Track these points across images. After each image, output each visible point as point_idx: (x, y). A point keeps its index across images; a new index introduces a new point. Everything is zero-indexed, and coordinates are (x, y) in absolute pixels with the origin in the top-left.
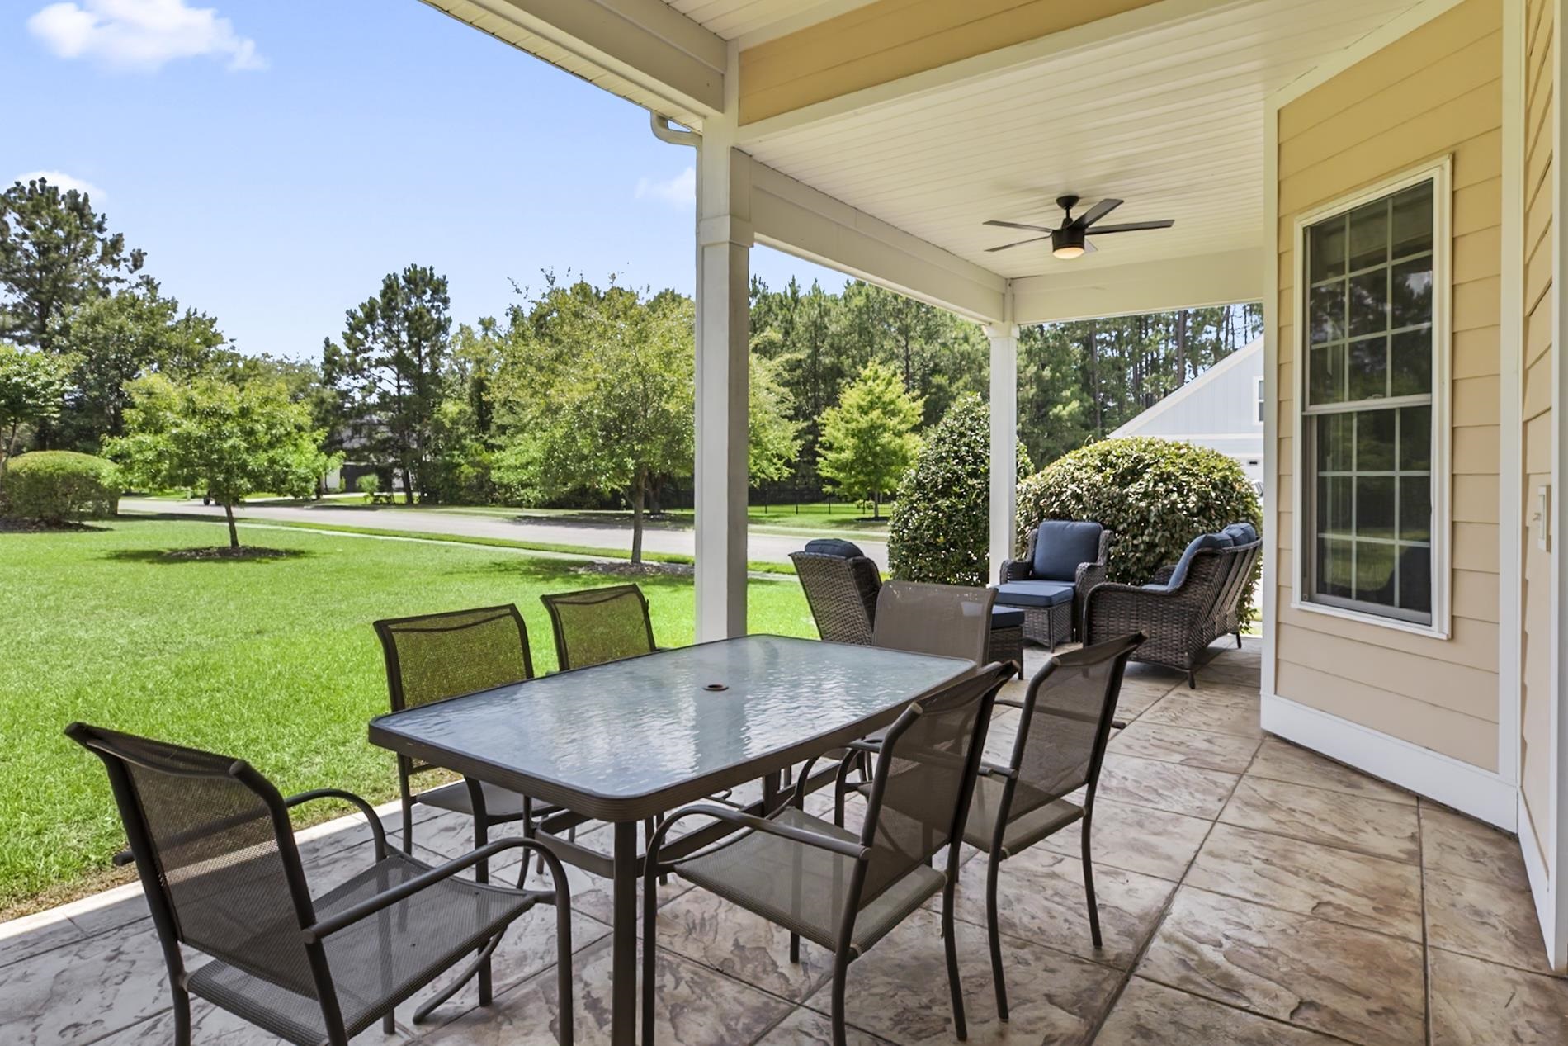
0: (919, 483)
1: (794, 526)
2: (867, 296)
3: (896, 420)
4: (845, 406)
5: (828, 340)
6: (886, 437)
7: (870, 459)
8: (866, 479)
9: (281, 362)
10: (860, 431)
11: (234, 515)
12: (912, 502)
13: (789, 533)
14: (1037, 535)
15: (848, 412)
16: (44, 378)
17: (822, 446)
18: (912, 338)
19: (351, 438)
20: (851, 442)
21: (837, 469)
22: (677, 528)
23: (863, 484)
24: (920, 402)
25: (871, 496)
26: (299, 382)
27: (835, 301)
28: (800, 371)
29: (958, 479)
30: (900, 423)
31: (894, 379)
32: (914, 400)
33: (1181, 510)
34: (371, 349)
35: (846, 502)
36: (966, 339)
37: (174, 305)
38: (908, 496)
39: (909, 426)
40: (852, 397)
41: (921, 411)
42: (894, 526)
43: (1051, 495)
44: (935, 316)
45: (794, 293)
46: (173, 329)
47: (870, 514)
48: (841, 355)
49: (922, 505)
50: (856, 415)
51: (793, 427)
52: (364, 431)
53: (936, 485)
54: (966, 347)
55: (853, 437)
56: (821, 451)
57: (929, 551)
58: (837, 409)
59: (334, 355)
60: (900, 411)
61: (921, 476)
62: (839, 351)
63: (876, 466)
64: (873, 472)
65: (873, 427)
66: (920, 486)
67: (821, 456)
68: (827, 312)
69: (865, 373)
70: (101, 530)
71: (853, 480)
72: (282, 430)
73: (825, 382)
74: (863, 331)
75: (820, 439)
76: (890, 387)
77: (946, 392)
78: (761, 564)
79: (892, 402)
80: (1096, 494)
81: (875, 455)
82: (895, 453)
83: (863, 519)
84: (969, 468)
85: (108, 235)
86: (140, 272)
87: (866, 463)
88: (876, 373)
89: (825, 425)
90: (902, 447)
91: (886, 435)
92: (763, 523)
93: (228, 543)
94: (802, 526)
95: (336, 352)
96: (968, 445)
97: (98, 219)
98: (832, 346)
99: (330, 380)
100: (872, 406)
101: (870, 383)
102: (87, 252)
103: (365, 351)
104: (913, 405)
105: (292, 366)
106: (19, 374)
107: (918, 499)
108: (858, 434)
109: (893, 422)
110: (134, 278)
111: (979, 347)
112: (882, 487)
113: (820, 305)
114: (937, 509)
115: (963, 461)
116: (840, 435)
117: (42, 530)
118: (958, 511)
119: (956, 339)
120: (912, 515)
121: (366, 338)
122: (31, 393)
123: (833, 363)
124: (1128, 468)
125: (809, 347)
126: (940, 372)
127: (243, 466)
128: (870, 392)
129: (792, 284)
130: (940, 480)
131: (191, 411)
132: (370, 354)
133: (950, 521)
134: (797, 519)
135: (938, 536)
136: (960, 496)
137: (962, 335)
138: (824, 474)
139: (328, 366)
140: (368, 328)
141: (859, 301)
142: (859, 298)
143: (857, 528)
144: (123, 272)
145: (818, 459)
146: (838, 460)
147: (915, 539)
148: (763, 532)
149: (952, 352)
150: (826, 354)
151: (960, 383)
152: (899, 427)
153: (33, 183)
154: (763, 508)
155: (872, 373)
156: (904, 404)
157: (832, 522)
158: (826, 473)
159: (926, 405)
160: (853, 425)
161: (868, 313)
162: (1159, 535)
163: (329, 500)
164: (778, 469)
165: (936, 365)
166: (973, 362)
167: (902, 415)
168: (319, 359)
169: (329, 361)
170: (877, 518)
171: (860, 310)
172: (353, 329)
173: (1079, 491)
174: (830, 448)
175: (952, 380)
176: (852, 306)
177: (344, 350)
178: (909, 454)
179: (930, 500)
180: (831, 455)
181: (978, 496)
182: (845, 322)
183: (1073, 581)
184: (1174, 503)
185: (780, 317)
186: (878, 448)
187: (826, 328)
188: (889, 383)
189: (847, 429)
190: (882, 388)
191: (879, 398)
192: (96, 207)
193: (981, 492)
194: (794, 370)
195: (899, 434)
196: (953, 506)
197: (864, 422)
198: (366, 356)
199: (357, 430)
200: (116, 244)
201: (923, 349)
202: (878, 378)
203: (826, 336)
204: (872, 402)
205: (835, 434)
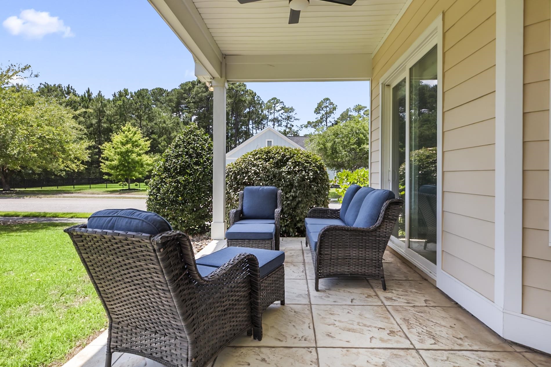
0: (165, 168)
1: (88, 194)
2: (124, 101)
3: (138, 149)
4: (114, 142)
5: (105, 118)
6: (134, 156)
7: (126, 164)
8: (124, 173)
10: (122, 152)
12: (162, 179)
13: (86, 197)
14: (243, 194)
15: (116, 144)
17: (103, 158)
18: (143, 120)
20: (117, 157)
21: (110, 169)
22: (19, 197)
23: (123, 175)
24: (149, 142)
25: (127, 180)
27: (109, 101)
28: (92, 129)
29: (188, 166)
30: (140, 150)
31: (137, 132)
32: (146, 141)
33: (307, 179)
35: (115, 183)
36: (164, 122)
38: (159, 175)
39: (144, 151)
40: (117, 138)
41: (149, 145)
42: (151, 192)
43: (243, 173)
44: (152, 112)
45: (89, 95)
47: (126, 188)
48: (111, 124)
49: (168, 180)
50: (120, 146)
51: (86, 144)
53: (176, 169)
54: (164, 125)
55: (118, 155)
56: (102, 161)
57: (172, 205)
58: (110, 143)
60: (140, 145)
61: (167, 164)
62: (111, 122)
63: (129, 168)
64: (128, 170)
65: (128, 151)
66: (166, 170)
67: (102, 163)
68: (105, 106)
69: (124, 128)
71: (118, 173)
73: (104, 135)
74: (121, 115)
75: (102, 156)
76: (136, 135)
77: (157, 141)
78: (68, 214)
79: (136, 141)
80: (267, 172)
81: (129, 163)
82: (138, 162)
83: (123, 190)
84: (195, 160)
87: (125, 166)
88: (129, 129)
89: (104, 150)
90: (141, 160)
91: (134, 155)
92: (72, 193)
94: (93, 194)
96: (193, 148)
98: (107, 119)
100: (127, 142)
101: (126, 133)
104: (146, 143)
107: (166, 177)
108: (121, 154)
109: (136, 150)
111: (170, 126)
112: (132, 176)
113: (102, 102)
114: (178, 182)
115: (191, 156)
116: (112, 154)
118: (189, 183)
119: (160, 122)
120: (162, 185)
123: (108, 127)
124: (280, 160)
125: (97, 119)
126: (154, 133)
128: (127, 136)
129: (88, 91)
130: (179, 166)
133: (185, 189)
134: (90, 191)
135: (178, 197)
136: (190, 175)
137: (163, 120)
138: (104, 171)
141: (120, 103)
142: (119, 101)
143: (120, 194)
145: (101, 164)
146: (111, 164)
147: (163, 199)
148: (71, 197)
149: (159, 127)
150: (105, 123)
151: (163, 138)
152: (140, 152)
154: (73, 186)
155: (127, 129)
156: (142, 142)
157: (108, 191)
158: (105, 170)
159: (151, 144)
160: (118, 150)
161: (124, 108)
162: (299, 192)
164: (77, 165)
165: (153, 131)
166: (167, 131)
167: (141, 147)
170: (129, 189)
171: (120, 106)
173: (258, 171)
174: (107, 159)
175: (160, 137)
176: (117, 104)
178: (144, 163)
179: (173, 177)
180: (107, 163)
181: (200, 174)
182: (113, 111)
183: (274, 219)
184: (304, 176)
185: (82, 105)
186: (130, 160)
187: (105, 112)
188: (135, 133)
189: (115, 152)
190: (132, 135)
191: (131, 139)
193: (201, 173)
194: (89, 128)
195: (139, 155)
196: (187, 180)
197: (124, 149)
201: (147, 124)
202: (130, 131)
203: (105, 115)
204: (127, 140)
205: (110, 153)
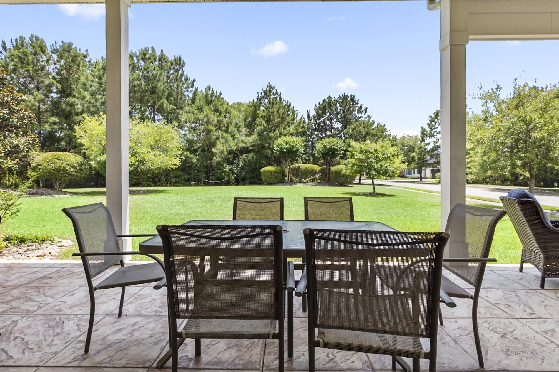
9: (408, 136)
11: (374, 183)
16: (339, 146)
19: (430, 159)
26: (414, 142)
34: (437, 128)
37: (373, 123)
46: (373, 129)
52: (434, 157)
59: (424, 131)
70: (351, 187)
72: (386, 156)
85: (359, 105)
86: (367, 114)
93: (372, 191)
95: (425, 130)
97: (357, 101)
99: (423, 140)
102: (353, 111)
103: (435, 129)
105: (412, 137)
106: (334, 145)
110: (365, 116)
117: (338, 186)
121: (435, 124)
122: (337, 150)
127: (373, 167)
131: (362, 152)
132: (436, 130)
139: (422, 135)
140: (436, 120)
144: (363, 115)
153: (342, 95)
163: (424, 181)
168: (419, 134)
169: (422, 133)
172: (431, 121)
177: (428, 129)
192: (357, 98)
198: (435, 130)
199: (432, 157)
200: (361, 107)
